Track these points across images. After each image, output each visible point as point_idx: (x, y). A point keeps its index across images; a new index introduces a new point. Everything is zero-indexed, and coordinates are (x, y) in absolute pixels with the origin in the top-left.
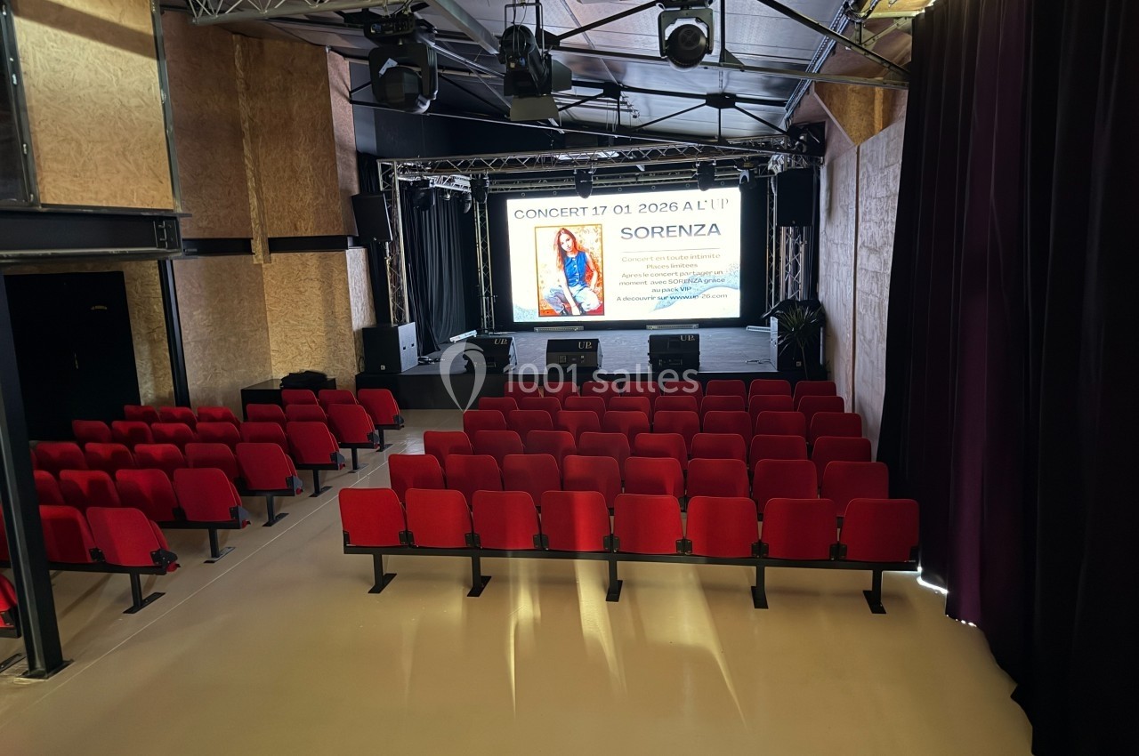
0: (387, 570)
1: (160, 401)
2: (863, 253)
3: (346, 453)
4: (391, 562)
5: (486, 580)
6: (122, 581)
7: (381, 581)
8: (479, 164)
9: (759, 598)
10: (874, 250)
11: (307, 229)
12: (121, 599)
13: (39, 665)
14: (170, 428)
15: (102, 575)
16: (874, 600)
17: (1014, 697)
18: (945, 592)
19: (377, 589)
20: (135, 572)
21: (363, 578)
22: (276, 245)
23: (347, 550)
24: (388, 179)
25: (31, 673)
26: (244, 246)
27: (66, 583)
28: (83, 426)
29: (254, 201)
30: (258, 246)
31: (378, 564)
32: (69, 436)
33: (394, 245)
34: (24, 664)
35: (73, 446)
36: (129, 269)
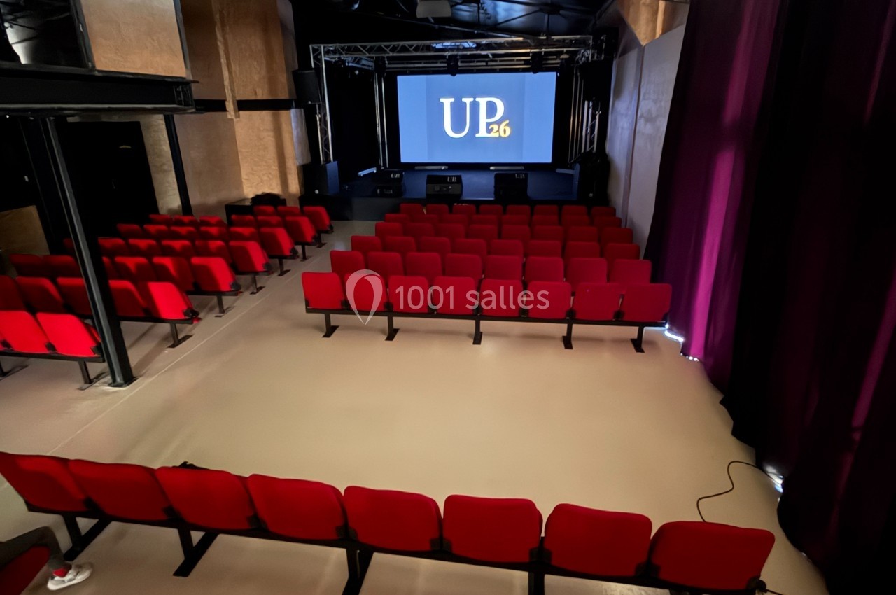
0: (333, 324)
1: (171, 211)
2: (641, 122)
3: (299, 248)
4: (336, 319)
5: (396, 331)
6: (165, 328)
7: (330, 331)
8: (380, 49)
9: (568, 342)
10: (650, 119)
11: (262, 95)
12: (165, 339)
13: (119, 380)
14: (183, 230)
15: (149, 324)
16: (638, 344)
17: (722, 402)
18: (681, 340)
19: (328, 335)
20: (173, 323)
21: (318, 328)
22: (243, 105)
23: (308, 311)
24: (318, 60)
25: (114, 384)
26: (220, 106)
27: (130, 328)
28: (124, 227)
29: (226, 73)
30: (230, 106)
31: (328, 320)
32: (117, 234)
33: (322, 107)
34: (109, 379)
35: (120, 241)
36: (143, 120)
